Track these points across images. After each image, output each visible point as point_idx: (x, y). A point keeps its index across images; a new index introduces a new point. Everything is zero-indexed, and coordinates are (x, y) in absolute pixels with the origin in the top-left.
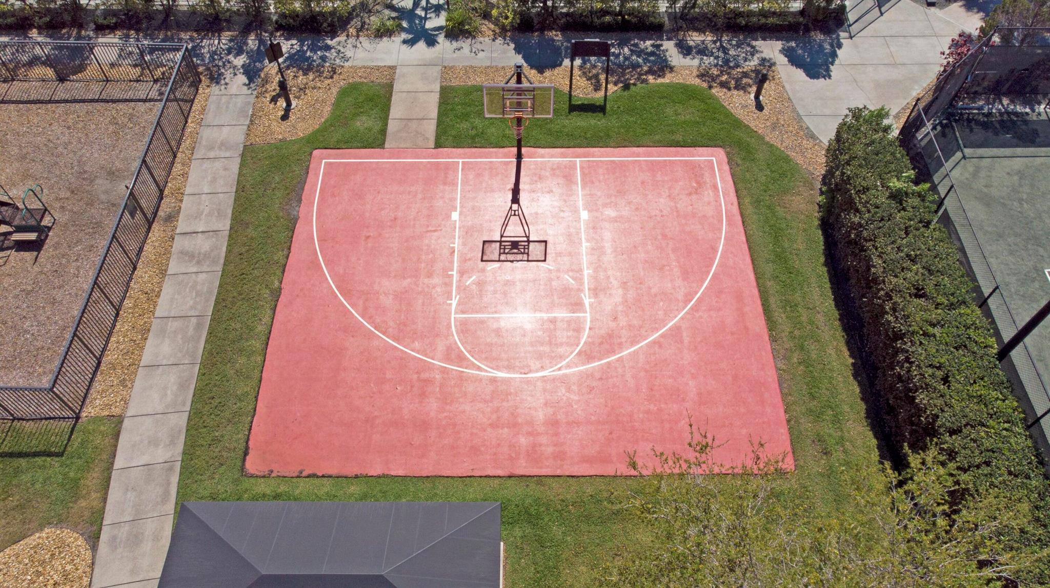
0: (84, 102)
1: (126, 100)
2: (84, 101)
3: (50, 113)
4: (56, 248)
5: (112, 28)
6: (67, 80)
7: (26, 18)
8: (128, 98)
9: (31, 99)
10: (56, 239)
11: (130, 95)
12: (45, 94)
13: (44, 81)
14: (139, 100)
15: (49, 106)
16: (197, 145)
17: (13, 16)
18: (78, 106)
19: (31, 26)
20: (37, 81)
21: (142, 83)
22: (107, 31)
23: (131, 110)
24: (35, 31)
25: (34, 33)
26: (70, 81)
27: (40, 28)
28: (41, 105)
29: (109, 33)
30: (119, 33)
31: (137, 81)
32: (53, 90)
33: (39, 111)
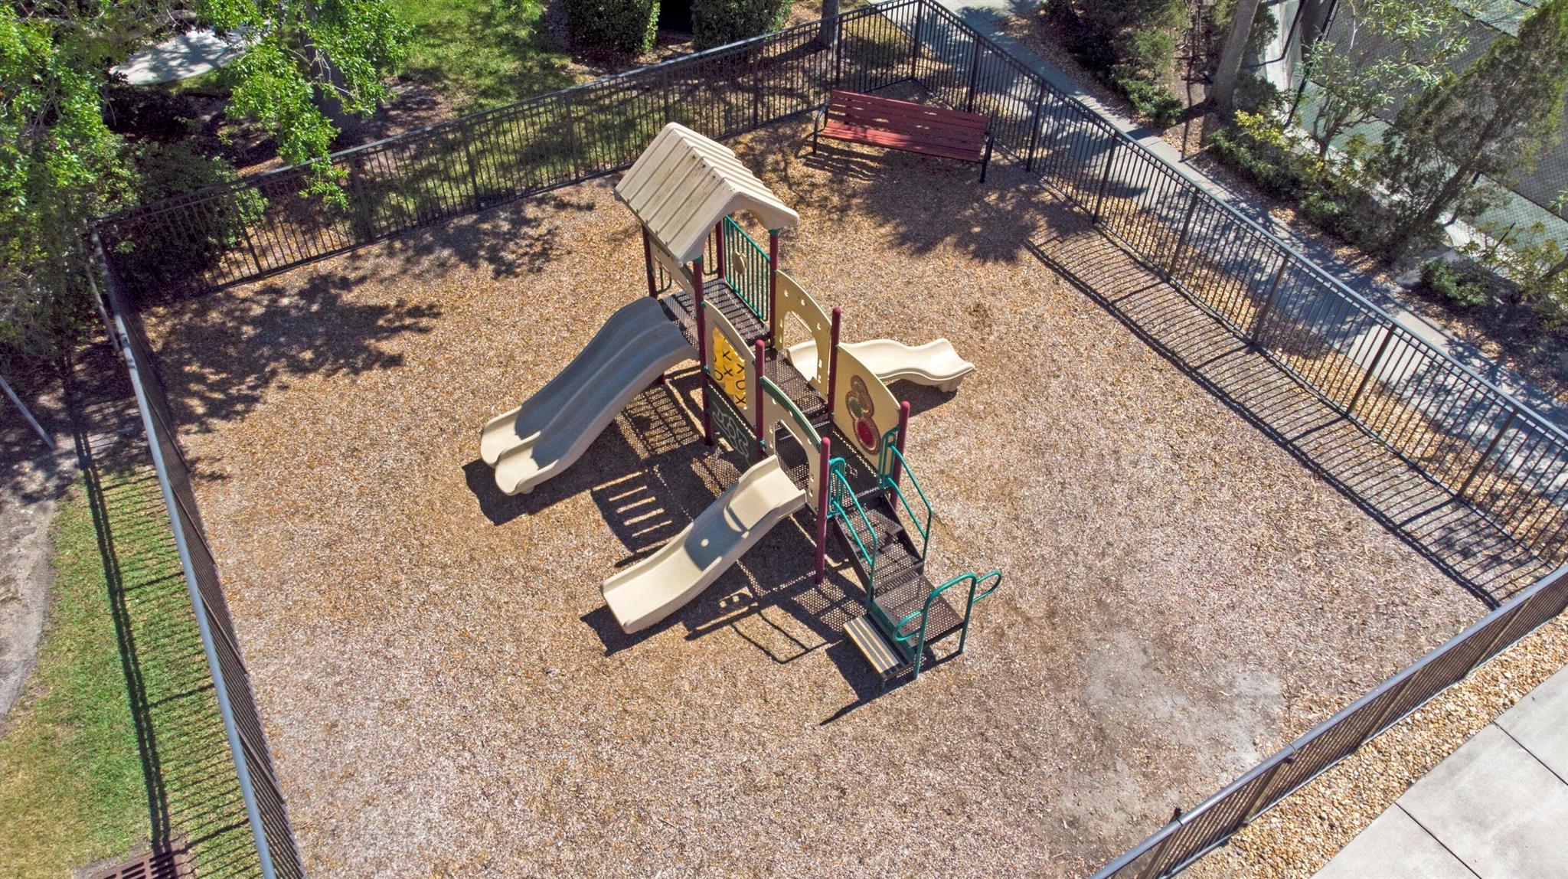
0: (1255, 426)
1: (1347, 492)
2: (1257, 423)
3: (1170, 395)
4: (894, 728)
5: (1452, 308)
6: (1263, 354)
7: (1295, 182)
8: (1357, 489)
9: (1163, 341)
10: (916, 704)
11: (1368, 486)
12: (1195, 350)
13: (1218, 321)
14: (1379, 517)
15: (1183, 379)
16: (1439, 771)
17: (1276, 161)
18: (1236, 422)
19: (1290, 201)
20: (1204, 312)
21: (1420, 479)
22: (1436, 308)
23: (1339, 525)
24: (1290, 214)
25: (1282, 218)
26: (1268, 359)
27: (1303, 215)
28: (1169, 365)
29: (1436, 316)
30: (1459, 328)
31: (1413, 467)
32: (1219, 353)
33: (1156, 375)
